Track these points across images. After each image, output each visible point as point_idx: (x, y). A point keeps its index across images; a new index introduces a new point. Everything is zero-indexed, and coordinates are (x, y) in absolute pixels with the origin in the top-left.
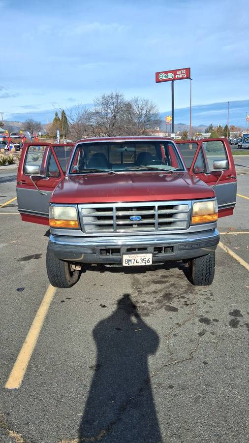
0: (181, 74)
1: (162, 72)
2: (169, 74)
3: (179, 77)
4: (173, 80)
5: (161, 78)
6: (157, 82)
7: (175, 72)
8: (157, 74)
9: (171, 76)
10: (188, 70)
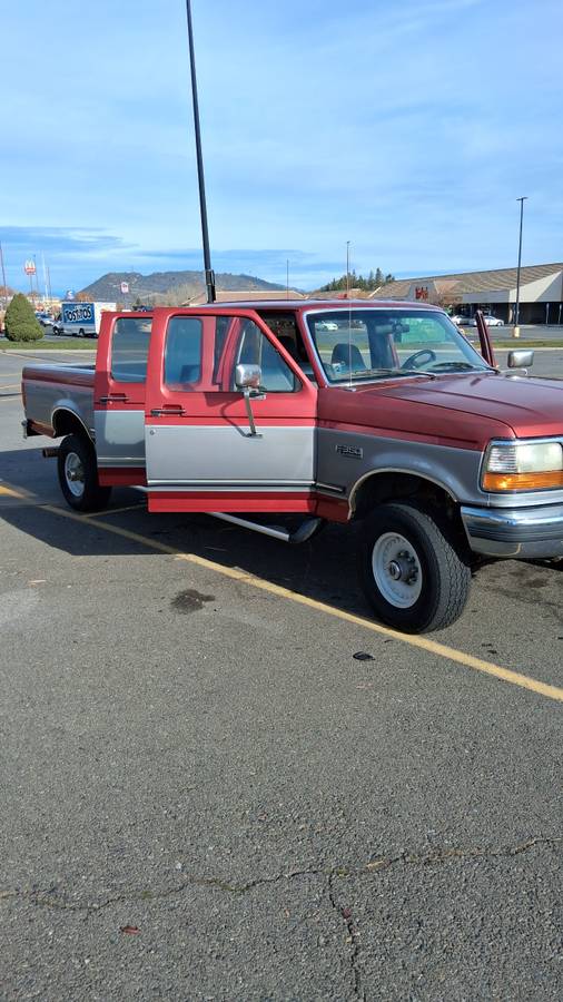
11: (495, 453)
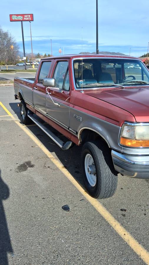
0: (27, 17)
1: (14, 15)
2: (19, 17)
3: (26, 19)
4: (22, 21)
5: (13, 19)
6: (11, 21)
7: (23, 15)
8: (11, 16)
9: (21, 18)
10: (32, 15)
11: (126, 128)
